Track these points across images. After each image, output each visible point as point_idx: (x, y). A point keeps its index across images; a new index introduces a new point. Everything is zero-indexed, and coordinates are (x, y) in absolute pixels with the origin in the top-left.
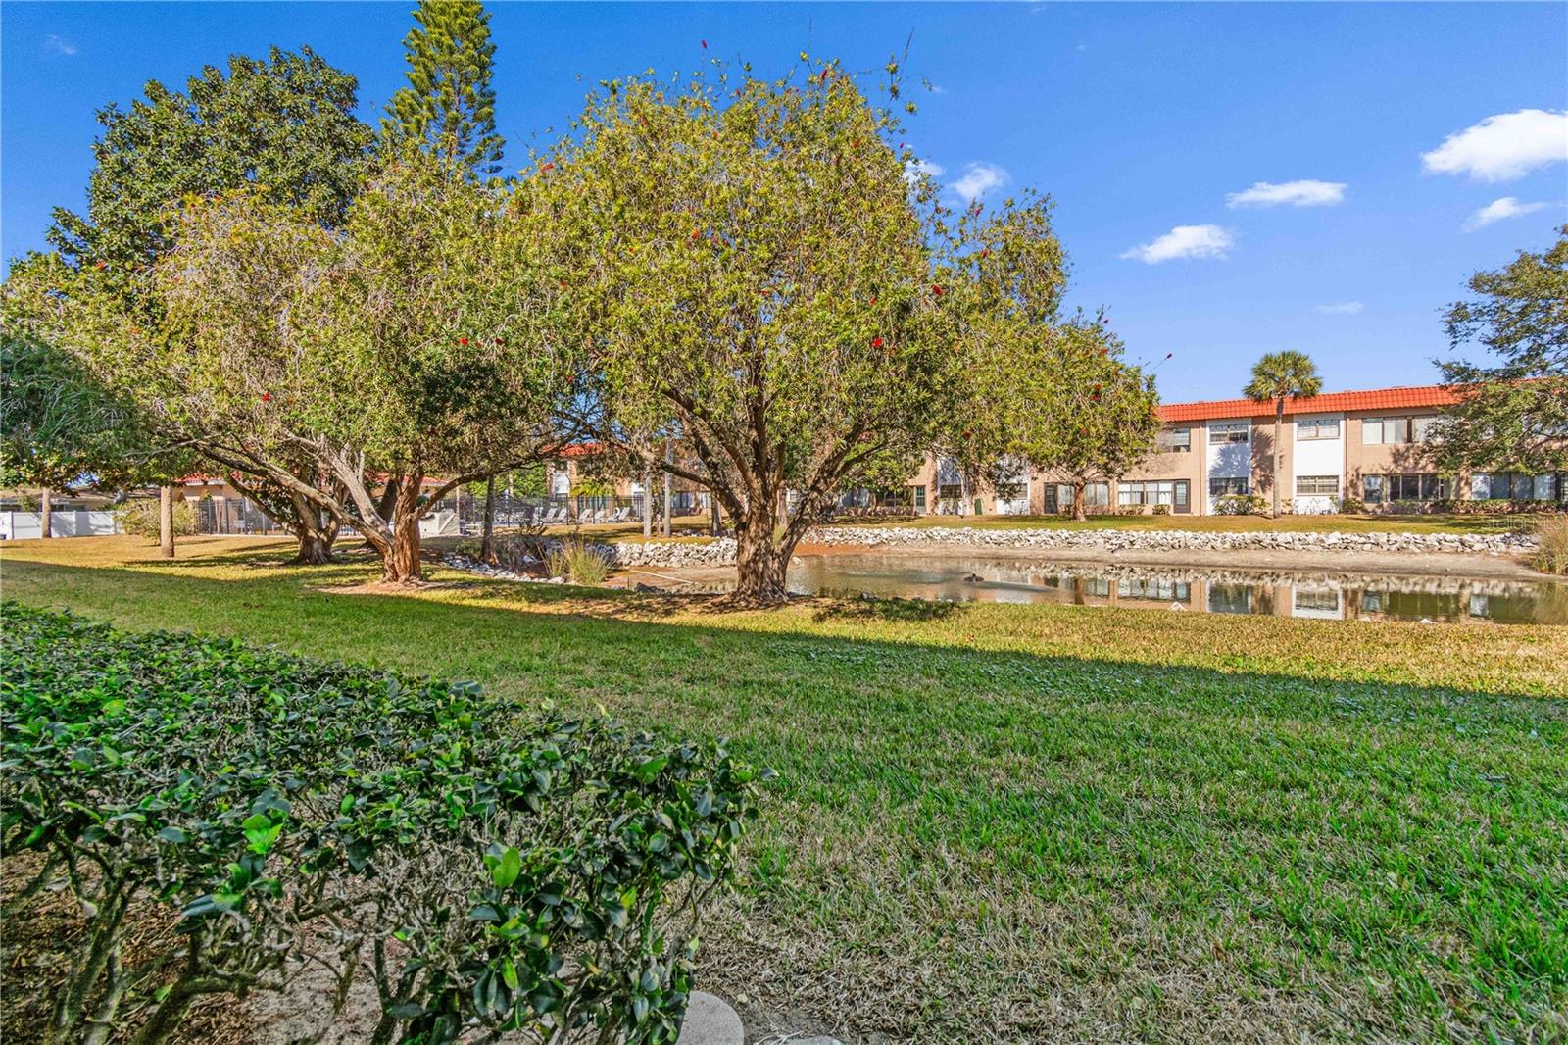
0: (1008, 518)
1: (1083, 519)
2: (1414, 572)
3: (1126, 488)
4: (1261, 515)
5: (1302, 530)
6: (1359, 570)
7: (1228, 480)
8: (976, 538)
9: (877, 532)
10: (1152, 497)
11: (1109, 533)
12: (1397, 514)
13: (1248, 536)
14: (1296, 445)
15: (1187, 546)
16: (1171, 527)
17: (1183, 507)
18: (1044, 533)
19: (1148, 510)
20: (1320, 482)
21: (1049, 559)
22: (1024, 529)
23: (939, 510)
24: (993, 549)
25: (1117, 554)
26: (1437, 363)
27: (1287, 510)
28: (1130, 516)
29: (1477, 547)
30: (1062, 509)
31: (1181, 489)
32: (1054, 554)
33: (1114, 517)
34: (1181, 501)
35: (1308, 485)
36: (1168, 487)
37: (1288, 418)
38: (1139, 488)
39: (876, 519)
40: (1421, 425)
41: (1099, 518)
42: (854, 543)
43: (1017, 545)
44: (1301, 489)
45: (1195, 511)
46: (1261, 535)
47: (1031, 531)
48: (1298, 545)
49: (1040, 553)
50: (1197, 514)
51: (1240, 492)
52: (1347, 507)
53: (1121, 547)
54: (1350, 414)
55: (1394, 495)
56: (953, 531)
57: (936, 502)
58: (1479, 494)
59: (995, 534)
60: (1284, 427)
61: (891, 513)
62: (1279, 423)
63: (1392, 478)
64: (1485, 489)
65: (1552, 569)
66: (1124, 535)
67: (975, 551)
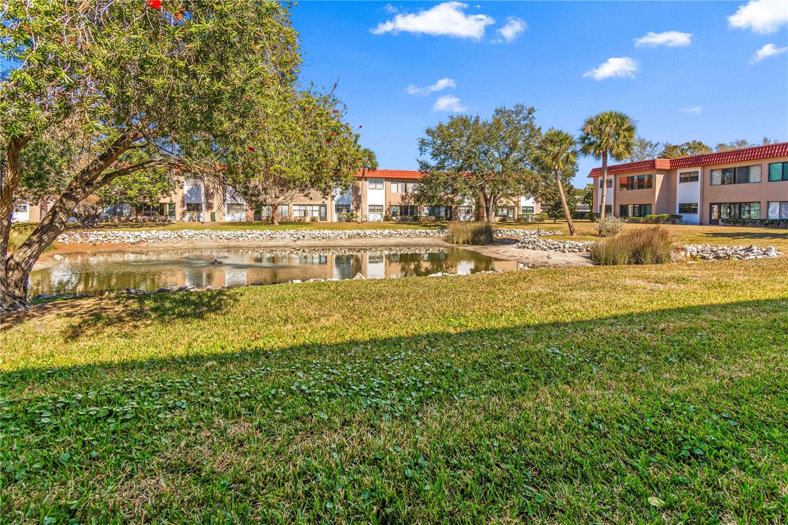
0: (233, 224)
1: (277, 224)
2: (414, 246)
3: (297, 208)
4: (355, 221)
5: (374, 229)
6: (396, 245)
7: (343, 205)
8: (213, 236)
9: (137, 233)
10: (309, 213)
11: (292, 231)
12: (403, 221)
13: (355, 232)
14: (368, 191)
15: (329, 238)
16: (321, 228)
17: (324, 218)
18: (257, 232)
19: (308, 219)
20: (377, 208)
21: (260, 247)
22: (245, 230)
23: (186, 219)
24: (225, 242)
25: (297, 243)
26: (418, 160)
27: (365, 219)
28: (300, 223)
29: (431, 234)
30: (264, 218)
31: (323, 209)
32: (263, 244)
33: (292, 223)
34: (323, 215)
35: (374, 209)
36: (317, 208)
37: (366, 179)
38: (303, 208)
39: (138, 225)
40: (410, 186)
41: (285, 223)
42: (117, 242)
43: (241, 239)
44: (371, 210)
45: (329, 220)
46: (360, 231)
47: (248, 231)
48: (374, 236)
49: (255, 243)
50: (330, 221)
51: (348, 211)
52: (387, 219)
53: (299, 239)
54: (387, 179)
55: (401, 214)
56: (197, 232)
57: (183, 214)
58: (426, 214)
59: (226, 233)
60: (365, 182)
61: (150, 220)
62: (363, 180)
63: (401, 207)
64: (427, 212)
65: (453, 242)
66: (300, 233)
67: (213, 244)
